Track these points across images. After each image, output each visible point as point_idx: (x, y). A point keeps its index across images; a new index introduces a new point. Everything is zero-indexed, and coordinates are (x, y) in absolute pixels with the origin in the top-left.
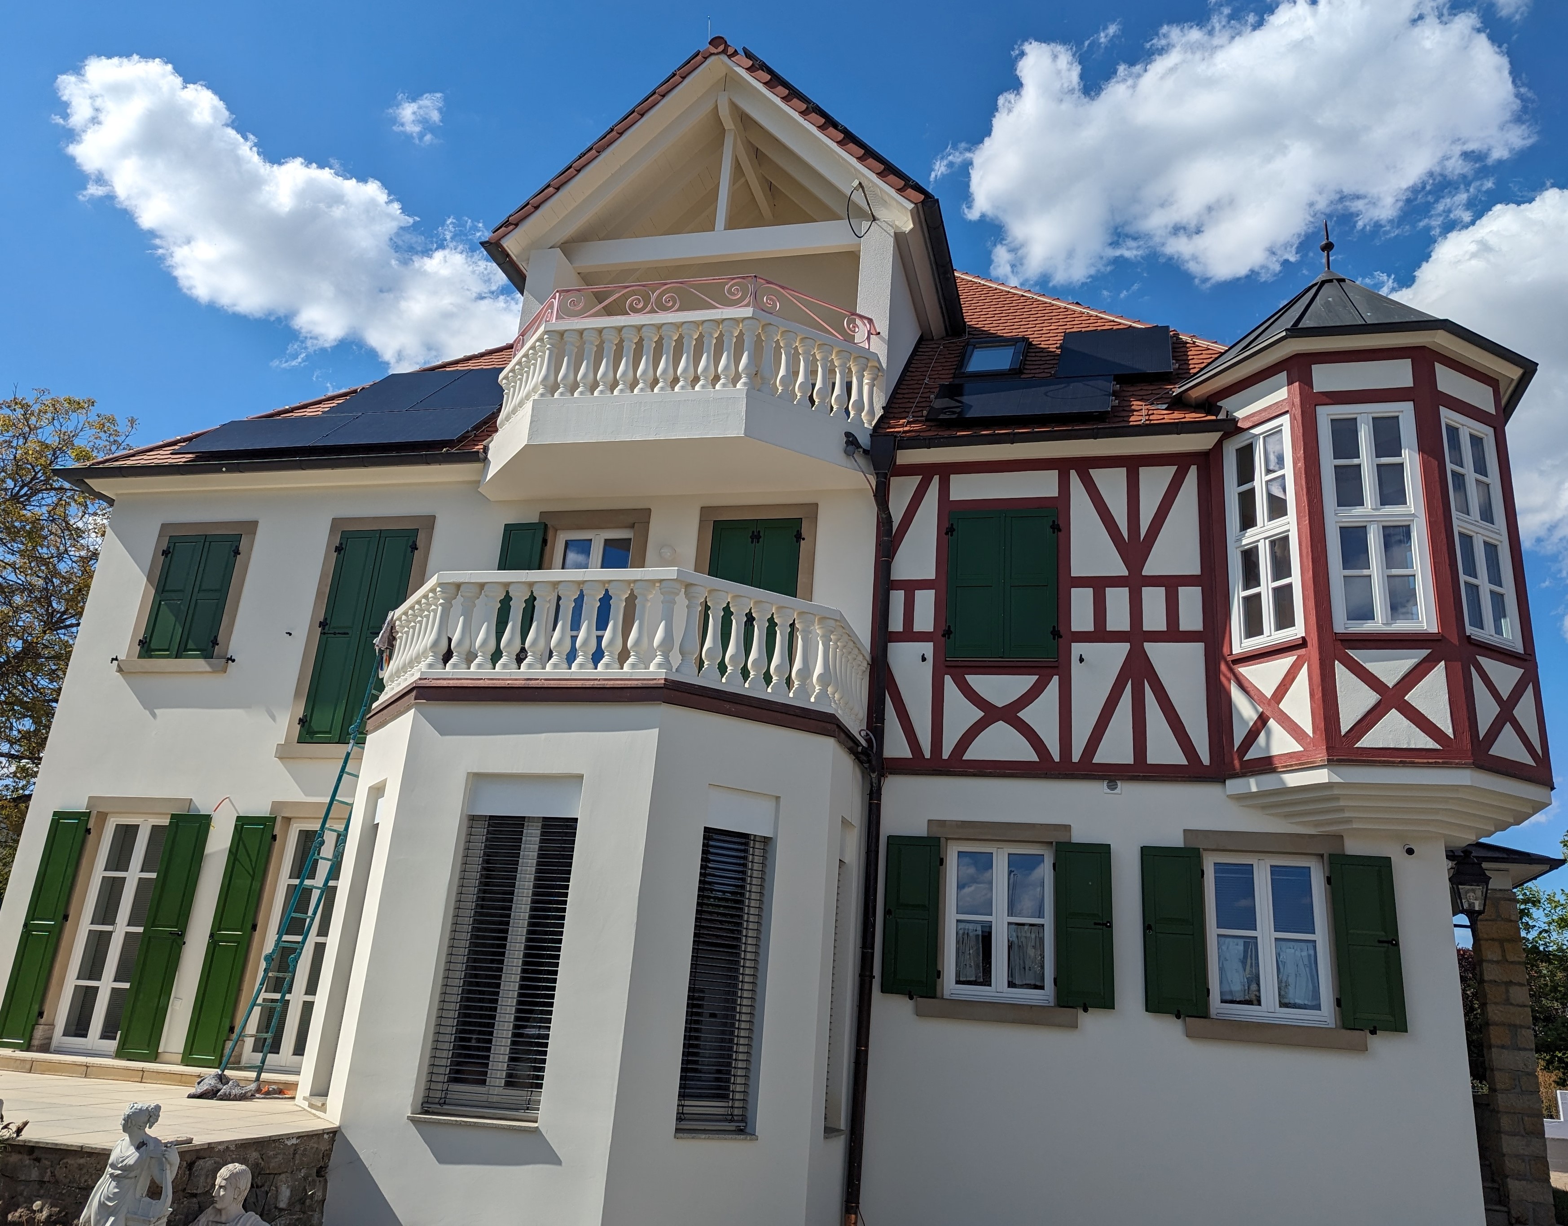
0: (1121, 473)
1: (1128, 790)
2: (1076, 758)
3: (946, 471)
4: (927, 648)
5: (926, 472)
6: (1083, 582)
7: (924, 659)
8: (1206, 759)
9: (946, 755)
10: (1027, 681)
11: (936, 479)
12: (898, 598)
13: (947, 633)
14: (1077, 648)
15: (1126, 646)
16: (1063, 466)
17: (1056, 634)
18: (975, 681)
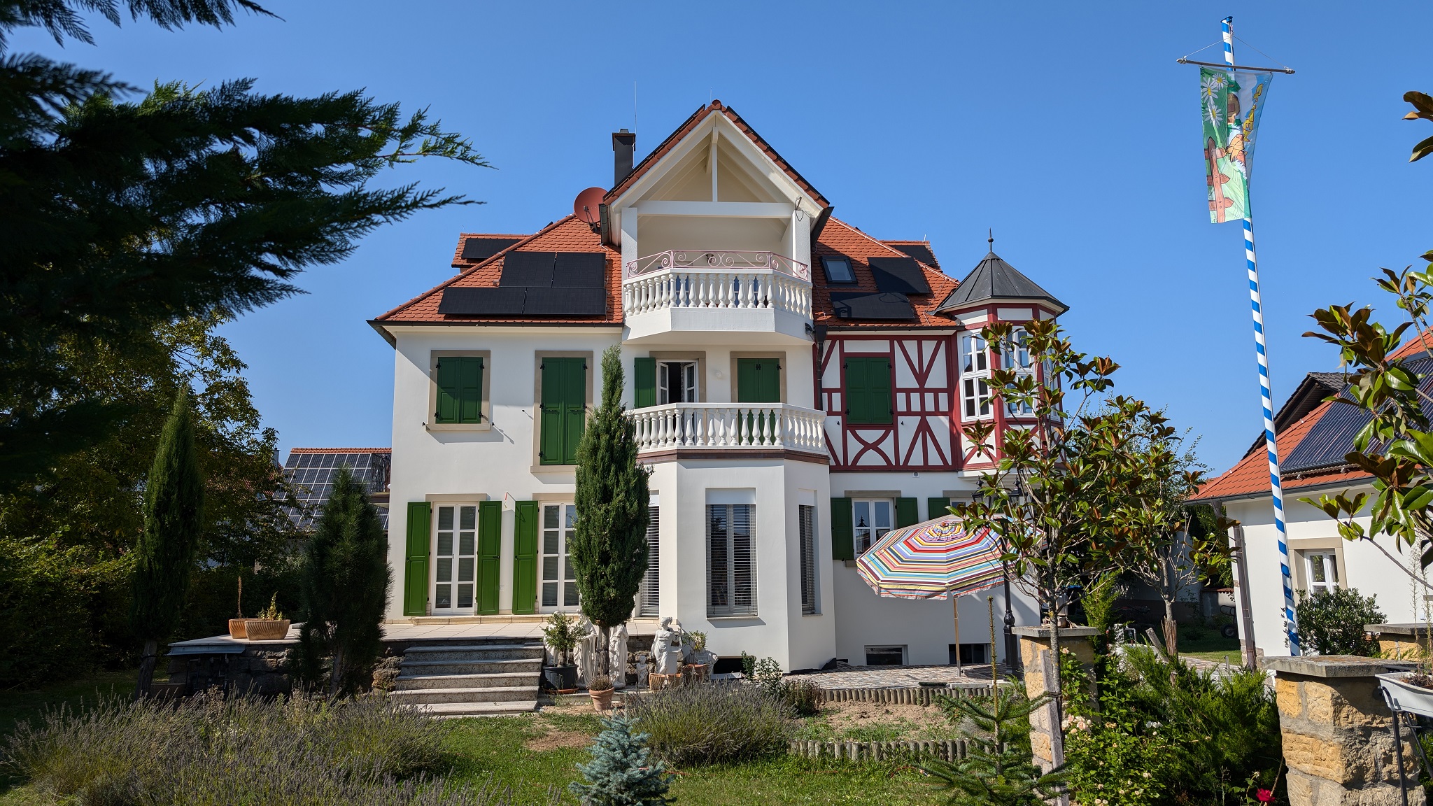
0: (915, 343)
1: (922, 476)
2: (901, 464)
3: (842, 338)
4: (839, 418)
5: (834, 338)
6: (902, 390)
7: (838, 423)
8: (950, 464)
9: (849, 464)
10: (881, 433)
11: (838, 342)
12: (825, 396)
13: (847, 412)
14: (900, 419)
15: (919, 418)
16: (891, 339)
17: (892, 413)
18: (860, 432)
